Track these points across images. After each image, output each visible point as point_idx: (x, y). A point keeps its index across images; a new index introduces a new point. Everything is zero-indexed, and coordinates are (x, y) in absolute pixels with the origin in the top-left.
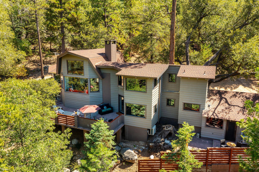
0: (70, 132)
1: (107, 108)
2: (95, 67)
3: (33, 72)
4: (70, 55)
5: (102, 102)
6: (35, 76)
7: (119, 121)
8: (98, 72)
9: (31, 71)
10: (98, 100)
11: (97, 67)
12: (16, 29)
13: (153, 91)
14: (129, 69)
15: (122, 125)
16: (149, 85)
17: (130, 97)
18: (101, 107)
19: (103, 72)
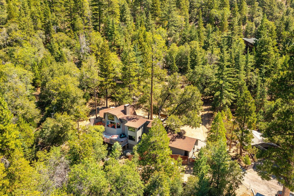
2: (119, 119)
5: (122, 132)
13: (137, 132)
14: (131, 122)
15: (127, 143)
16: (136, 130)
17: (130, 133)
18: (121, 135)
19: (122, 120)
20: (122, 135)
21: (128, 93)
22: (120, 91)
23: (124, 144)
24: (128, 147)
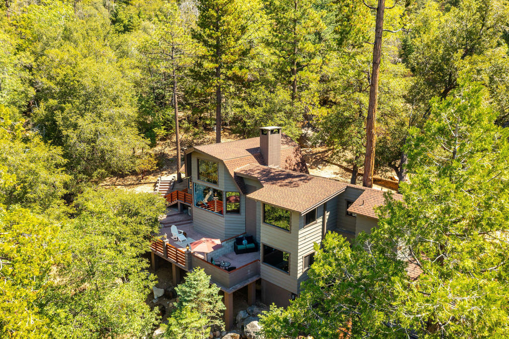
0: (155, 280)
1: (249, 243)
2: (233, 175)
3: (170, 162)
4: (197, 152)
5: (244, 231)
6: (172, 169)
7: (249, 271)
8: (237, 183)
9: (169, 160)
10: (238, 228)
11: (237, 175)
12: (157, 91)
13: (300, 232)
14: (276, 187)
15: (255, 279)
16: (295, 221)
17: (268, 235)
18: (239, 241)
19: (247, 182)
20: (245, 242)
21: (288, 107)
22: (261, 97)
23: (240, 282)
24: (259, 293)
